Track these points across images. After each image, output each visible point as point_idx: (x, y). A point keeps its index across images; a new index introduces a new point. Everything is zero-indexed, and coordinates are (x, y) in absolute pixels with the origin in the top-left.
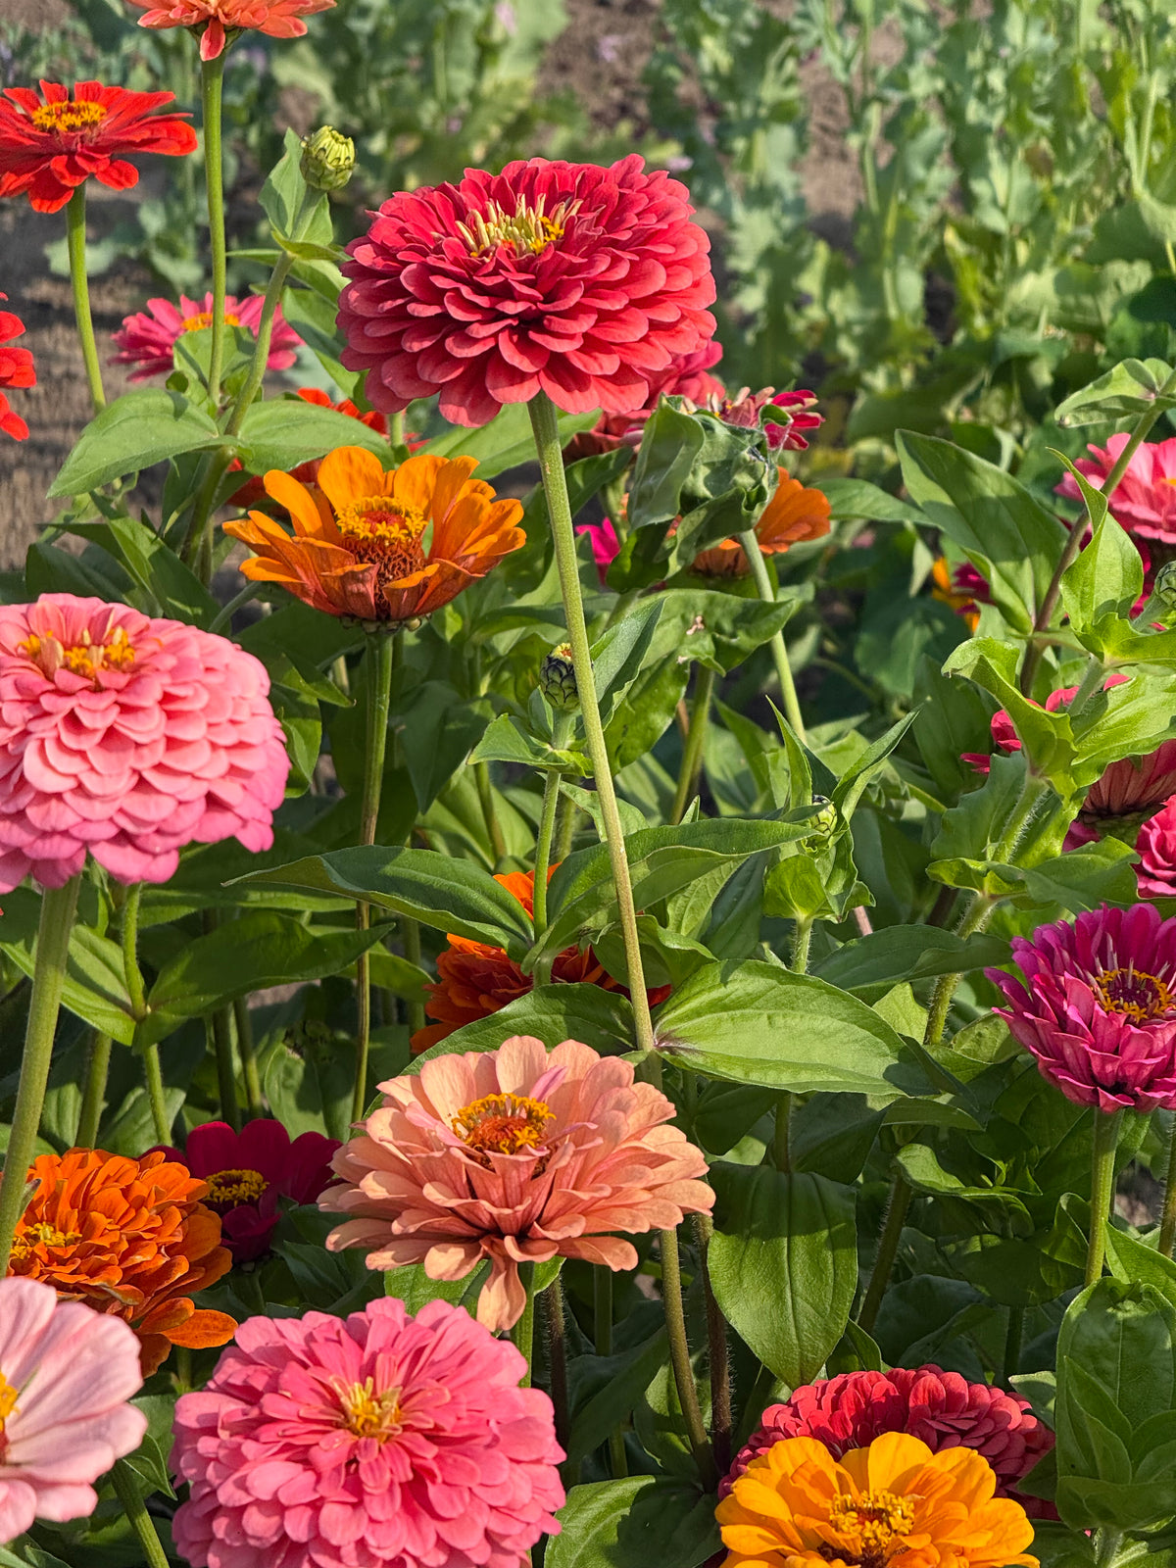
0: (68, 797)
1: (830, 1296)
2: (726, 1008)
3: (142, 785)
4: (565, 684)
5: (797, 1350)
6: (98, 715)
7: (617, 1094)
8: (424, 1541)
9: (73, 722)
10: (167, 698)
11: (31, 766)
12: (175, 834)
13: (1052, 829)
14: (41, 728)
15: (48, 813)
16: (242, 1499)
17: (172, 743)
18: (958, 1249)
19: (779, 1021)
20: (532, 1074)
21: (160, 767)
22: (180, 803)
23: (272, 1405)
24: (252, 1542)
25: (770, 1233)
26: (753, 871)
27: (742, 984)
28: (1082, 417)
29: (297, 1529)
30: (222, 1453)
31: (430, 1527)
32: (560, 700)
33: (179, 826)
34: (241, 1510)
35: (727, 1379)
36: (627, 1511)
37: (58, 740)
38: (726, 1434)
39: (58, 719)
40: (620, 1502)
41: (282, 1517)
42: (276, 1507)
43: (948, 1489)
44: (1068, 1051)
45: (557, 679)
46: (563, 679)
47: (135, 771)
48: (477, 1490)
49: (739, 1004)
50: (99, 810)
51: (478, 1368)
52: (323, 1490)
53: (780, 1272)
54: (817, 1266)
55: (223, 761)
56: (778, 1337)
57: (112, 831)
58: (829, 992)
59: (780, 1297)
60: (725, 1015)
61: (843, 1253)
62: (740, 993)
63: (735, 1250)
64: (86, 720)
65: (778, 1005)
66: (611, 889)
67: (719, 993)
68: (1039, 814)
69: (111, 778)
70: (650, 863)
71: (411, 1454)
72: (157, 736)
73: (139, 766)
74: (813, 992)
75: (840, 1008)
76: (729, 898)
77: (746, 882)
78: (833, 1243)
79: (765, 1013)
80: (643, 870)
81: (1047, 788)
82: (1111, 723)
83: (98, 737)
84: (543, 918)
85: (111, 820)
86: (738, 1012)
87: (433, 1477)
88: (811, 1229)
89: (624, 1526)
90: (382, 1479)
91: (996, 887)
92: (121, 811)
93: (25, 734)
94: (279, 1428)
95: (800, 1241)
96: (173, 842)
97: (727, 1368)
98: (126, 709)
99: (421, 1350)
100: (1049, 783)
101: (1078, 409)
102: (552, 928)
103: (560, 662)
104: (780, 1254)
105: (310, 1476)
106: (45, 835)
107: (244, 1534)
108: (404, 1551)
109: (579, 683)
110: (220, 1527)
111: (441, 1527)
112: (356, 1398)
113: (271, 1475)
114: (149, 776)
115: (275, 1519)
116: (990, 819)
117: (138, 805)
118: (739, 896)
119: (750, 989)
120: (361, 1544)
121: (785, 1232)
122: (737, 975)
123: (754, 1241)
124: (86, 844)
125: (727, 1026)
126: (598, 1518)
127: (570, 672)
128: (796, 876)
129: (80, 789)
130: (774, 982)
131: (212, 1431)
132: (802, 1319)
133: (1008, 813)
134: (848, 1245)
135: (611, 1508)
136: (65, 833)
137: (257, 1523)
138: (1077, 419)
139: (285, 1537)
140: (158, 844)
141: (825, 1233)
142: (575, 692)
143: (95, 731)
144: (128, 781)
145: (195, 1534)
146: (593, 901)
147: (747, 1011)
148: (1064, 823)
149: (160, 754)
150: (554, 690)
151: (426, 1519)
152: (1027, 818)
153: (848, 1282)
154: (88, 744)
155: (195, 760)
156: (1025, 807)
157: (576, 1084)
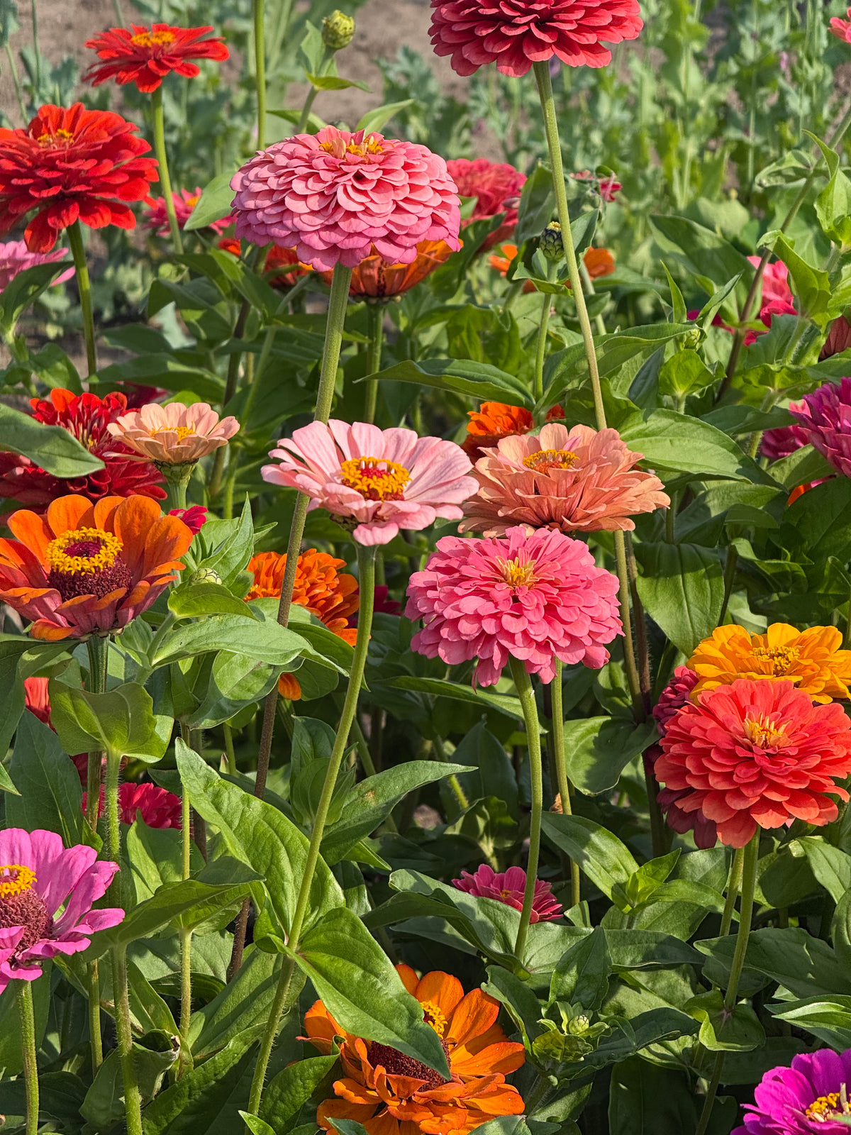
0: (360, 215)
1: (709, 602)
2: (647, 435)
3: (399, 209)
4: (556, 243)
5: (691, 634)
6: (373, 174)
7: (613, 443)
8: (558, 634)
9: (359, 177)
10: (407, 166)
11: (341, 197)
12: (416, 236)
13: (811, 351)
14: (342, 180)
15: (351, 224)
16: (456, 614)
17: (413, 188)
18: (765, 601)
19: (677, 443)
20: (560, 444)
21: (406, 200)
22: (420, 219)
23: (465, 570)
24: (464, 638)
25: (671, 573)
26: (649, 371)
27: (655, 422)
28: (772, 179)
29: (490, 627)
30: (442, 596)
31: (560, 628)
32: (553, 253)
33: (419, 231)
34: (457, 621)
35: (648, 662)
36: (597, 735)
37: (353, 186)
38: (648, 693)
39: (350, 176)
40: (593, 729)
41: (480, 623)
42: (477, 617)
43: (817, 641)
44: (844, 445)
45: (552, 241)
46: (555, 240)
47: (395, 201)
48: (582, 609)
49: (653, 434)
50: (378, 222)
51: (573, 554)
52: (501, 608)
53: (679, 592)
54: (701, 589)
55: (438, 200)
56: (681, 627)
57: (385, 233)
58: (703, 426)
59: (681, 605)
60: (646, 439)
61: (715, 580)
62: (654, 427)
63: (652, 584)
64: (367, 176)
65: (675, 434)
66: (584, 365)
67: (643, 426)
68: (805, 341)
69: (383, 205)
70: (605, 347)
71: (545, 593)
72: (405, 183)
73: (397, 199)
74: (695, 427)
75: (710, 436)
76: (638, 385)
77: (646, 377)
78: (709, 575)
79: (668, 439)
80: (601, 352)
81: (810, 324)
82: (844, 287)
83: (374, 184)
84: (541, 389)
85: (384, 226)
86: (653, 438)
87: (558, 604)
88: (695, 568)
89: (596, 741)
90: (534, 603)
91: (783, 383)
92: (389, 222)
93: (334, 185)
94: (471, 583)
95: (689, 576)
96: (415, 241)
97: (648, 655)
98: (386, 172)
99: (538, 550)
100: (812, 321)
101: (770, 175)
102: (547, 393)
103: (552, 231)
104: (678, 583)
105: (491, 604)
106: (350, 235)
107: (459, 634)
108: (548, 638)
109: (564, 241)
110: (445, 632)
111: (567, 628)
112: (510, 568)
113: (472, 604)
114: (402, 204)
115: (477, 625)
116: (774, 349)
117: (397, 219)
118: (643, 384)
119: (659, 425)
120: (525, 633)
121: (679, 570)
122: (652, 417)
123: (662, 579)
124: (372, 239)
125: (648, 445)
126: (583, 737)
127: (559, 236)
128: (679, 365)
129: (367, 211)
130: (672, 421)
131: (434, 588)
132: (693, 616)
133: (787, 341)
134: (718, 574)
135: (589, 732)
136: (360, 234)
137: (467, 628)
138: (769, 181)
139: (483, 632)
140: (408, 242)
141: (703, 570)
142: (562, 248)
143: (372, 180)
144: (392, 207)
145: (430, 640)
146: (572, 372)
147: (658, 438)
148: (818, 347)
149: (406, 193)
150: (550, 247)
151: (557, 623)
152: (798, 343)
153: (720, 594)
154: (368, 187)
155: (427, 196)
156: (797, 337)
157: (585, 449)
